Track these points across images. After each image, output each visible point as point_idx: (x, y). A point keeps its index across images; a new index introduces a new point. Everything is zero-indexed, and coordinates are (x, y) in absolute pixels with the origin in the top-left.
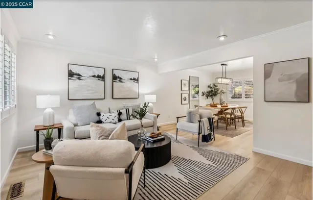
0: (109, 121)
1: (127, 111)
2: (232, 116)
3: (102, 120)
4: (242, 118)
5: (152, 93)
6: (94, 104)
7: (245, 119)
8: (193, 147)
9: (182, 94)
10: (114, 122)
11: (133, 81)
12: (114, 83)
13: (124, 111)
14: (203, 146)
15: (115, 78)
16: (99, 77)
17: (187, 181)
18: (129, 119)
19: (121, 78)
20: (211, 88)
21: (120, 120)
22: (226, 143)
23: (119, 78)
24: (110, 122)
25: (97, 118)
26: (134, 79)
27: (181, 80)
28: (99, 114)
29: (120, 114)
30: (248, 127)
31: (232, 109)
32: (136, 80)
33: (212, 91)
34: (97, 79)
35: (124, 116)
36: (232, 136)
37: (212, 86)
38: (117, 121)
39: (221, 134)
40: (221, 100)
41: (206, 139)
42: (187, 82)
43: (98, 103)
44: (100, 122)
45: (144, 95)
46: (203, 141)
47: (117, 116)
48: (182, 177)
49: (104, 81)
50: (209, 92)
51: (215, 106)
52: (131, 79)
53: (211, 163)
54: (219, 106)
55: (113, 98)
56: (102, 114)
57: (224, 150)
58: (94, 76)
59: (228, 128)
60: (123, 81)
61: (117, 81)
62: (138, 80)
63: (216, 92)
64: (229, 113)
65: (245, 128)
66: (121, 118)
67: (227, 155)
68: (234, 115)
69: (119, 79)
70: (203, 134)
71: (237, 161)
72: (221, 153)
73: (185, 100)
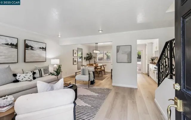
0: (24, 79)
1: (40, 71)
2: (101, 70)
3: (19, 80)
4: (104, 70)
5: (56, 58)
6: (9, 67)
7: (105, 71)
8: (86, 88)
9: (73, 58)
10: (30, 80)
11: (42, 49)
12: (26, 50)
13: (37, 71)
14: (91, 87)
15: (27, 46)
16: (12, 45)
17: (90, 106)
18: (42, 77)
19: (32, 47)
20: (88, 55)
21: (34, 78)
22: (100, 84)
23: (30, 46)
24: (26, 81)
25: (13, 79)
26: (43, 48)
27: (73, 50)
28: (15, 75)
29: (34, 73)
30: (107, 74)
31: (100, 66)
32: (44, 49)
33: (89, 57)
34: (10, 46)
35: (37, 75)
36: (102, 80)
37: (89, 54)
38: (32, 79)
39: (97, 79)
40: (95, 61)
41: (92, 83)
42: (76, 51)
43: (12, 67)
44: (17, 81)
45: (50, 59)
46: (91, 84)
47: (32, 75)
48: (87, 105)
49: (17, 48)
50: (87, 57)
51: (92, 65)
52: (40, 48)
53: (98, 94)
54: (94, 65)
55: (25, 61)
56: (18, 75)
57: (101, 87)
58: (7, 44)
59: (99, 76)
60: (34, 49)
61: (29, 49)
62: (45, 49)
63: (91, 57)
64: (99, 69)
65: (106, 75)
66: (35, 76)
67: (103, 89)
68: (102, 69)
69: (30, 48)
70: (91, 80)
71: (108, 91)
72: (100, 89)
73: (75, 62)
